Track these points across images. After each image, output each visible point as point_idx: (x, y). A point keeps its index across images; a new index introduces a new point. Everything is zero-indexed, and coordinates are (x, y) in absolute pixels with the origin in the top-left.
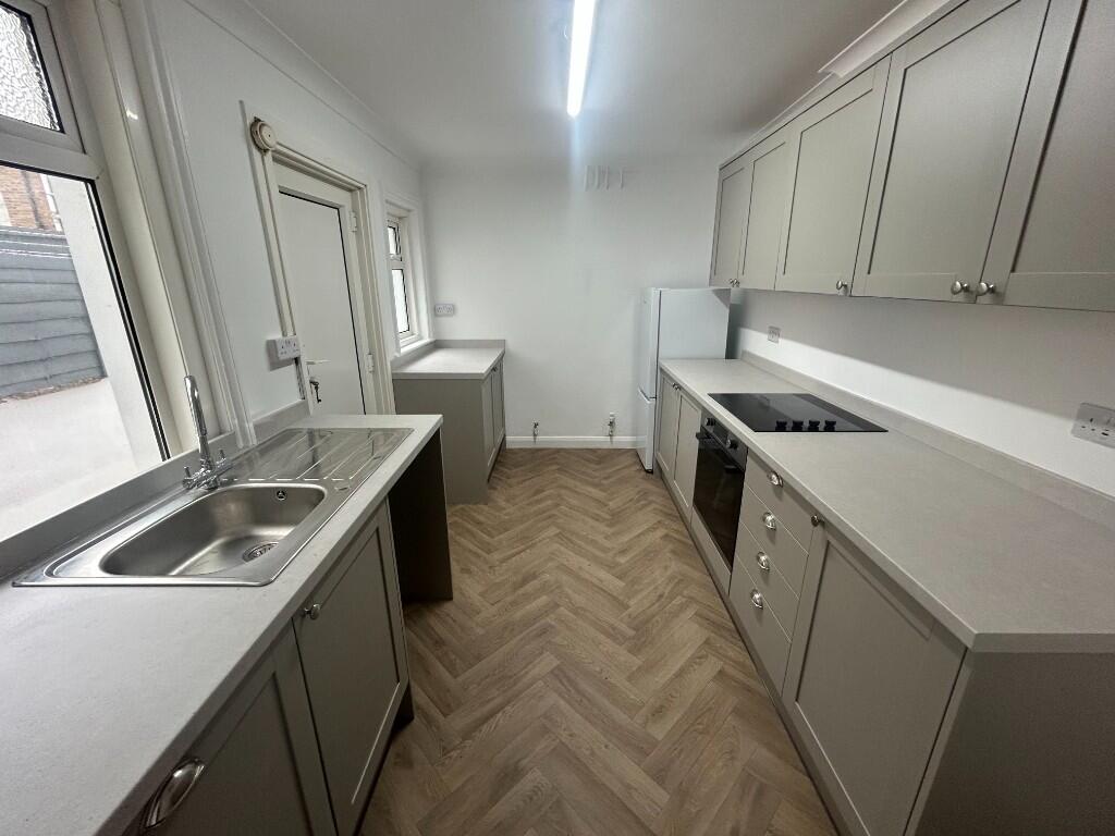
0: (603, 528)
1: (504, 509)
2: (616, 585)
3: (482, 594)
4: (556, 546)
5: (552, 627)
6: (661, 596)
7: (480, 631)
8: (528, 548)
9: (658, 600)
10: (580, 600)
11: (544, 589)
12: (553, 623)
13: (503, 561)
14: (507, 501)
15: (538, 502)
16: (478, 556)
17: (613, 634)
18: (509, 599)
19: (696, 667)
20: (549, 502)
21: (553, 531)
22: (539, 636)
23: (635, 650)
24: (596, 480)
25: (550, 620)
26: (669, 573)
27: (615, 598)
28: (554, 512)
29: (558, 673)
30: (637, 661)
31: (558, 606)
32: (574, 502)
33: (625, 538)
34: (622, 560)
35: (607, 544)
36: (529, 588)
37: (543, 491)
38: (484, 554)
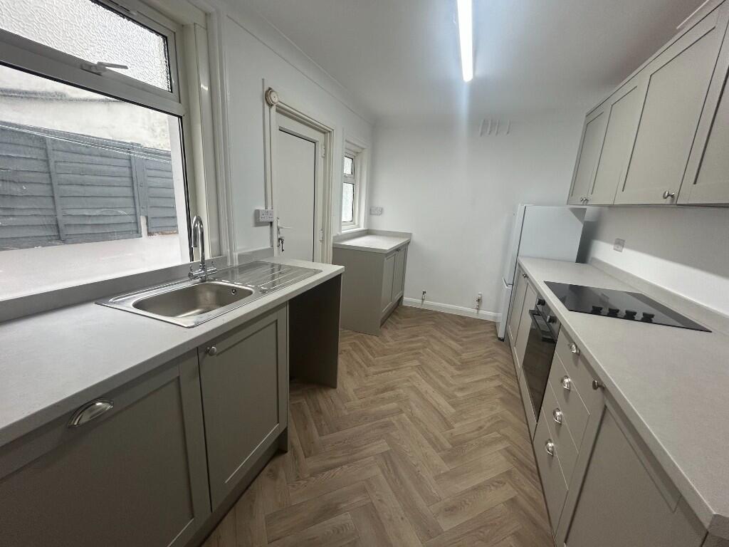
0: (452, 369)
1: (388, 342)
2: (448, 410)
3: (355, 391)
4: (415, 373)
5: (393, 424)
6: (481, 428)
7: (346, 413)
8: (395, 370)
9: (477, 430)
10: (418, 412)
11: (397, 398)
12: (394, 422)
13: (376, 373)
14: (392, 337)
15: (412, 342)
16: (361, 367)
17: (435, 443)
18: (371, 398)
19: (492, 488)
20: (419, 344)
21: (416, 363)
22: (382, 427)
23: (448, 459)
24: (458, 337)
25: (394, 419)
26: (493, 413)
27: (445, 419)
28: (421, 351)
29: (386, 456)
30: (446, 468)
31: (401, 411)
32: (437, 348)
33: (467, 380)
34: (459, 394)
35: (452, 381)
36: (387, 395)
37: (417, 336)
38: (365, 366)
